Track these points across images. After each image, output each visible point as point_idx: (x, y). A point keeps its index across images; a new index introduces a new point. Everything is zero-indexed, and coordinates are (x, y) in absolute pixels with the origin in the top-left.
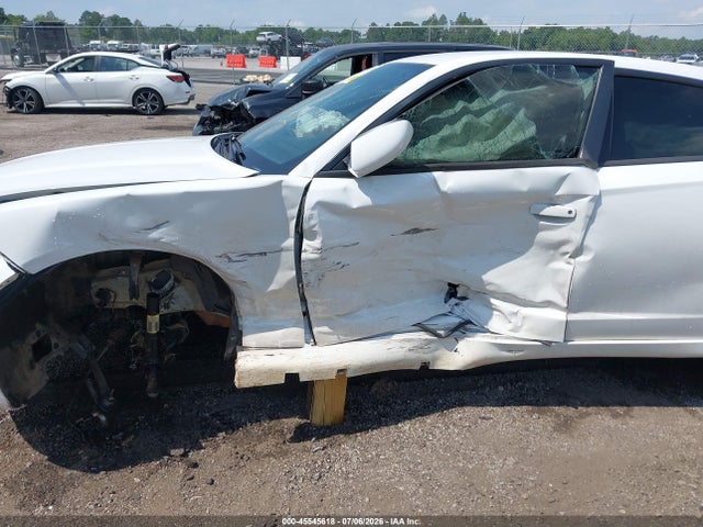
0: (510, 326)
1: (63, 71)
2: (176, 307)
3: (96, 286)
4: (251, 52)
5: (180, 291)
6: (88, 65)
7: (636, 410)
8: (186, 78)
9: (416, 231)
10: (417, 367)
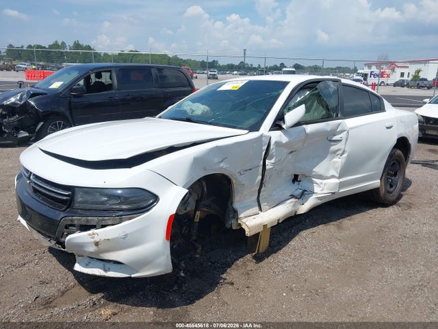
0: (321, 189)
7: (353, 217)
9: (292, 152)
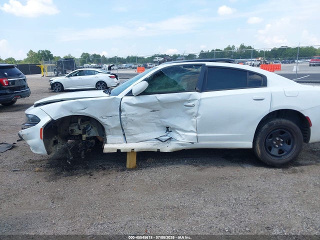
0: (182, 138)
1: (71, 76)
2: (91, 135)
3: (70, 128)
4: (148, 66)
5: (92, 130)
6: (81, 73)
8: (116, 77)
9: (154, 111)
10: (156, 151)
